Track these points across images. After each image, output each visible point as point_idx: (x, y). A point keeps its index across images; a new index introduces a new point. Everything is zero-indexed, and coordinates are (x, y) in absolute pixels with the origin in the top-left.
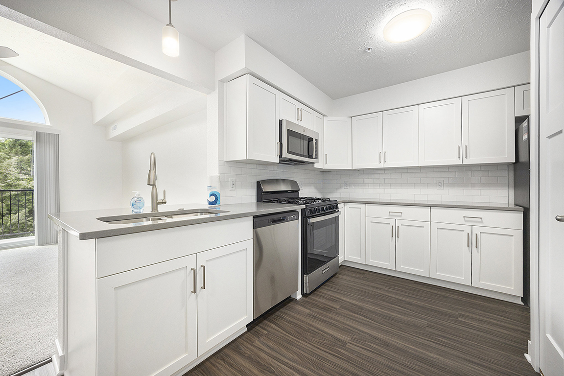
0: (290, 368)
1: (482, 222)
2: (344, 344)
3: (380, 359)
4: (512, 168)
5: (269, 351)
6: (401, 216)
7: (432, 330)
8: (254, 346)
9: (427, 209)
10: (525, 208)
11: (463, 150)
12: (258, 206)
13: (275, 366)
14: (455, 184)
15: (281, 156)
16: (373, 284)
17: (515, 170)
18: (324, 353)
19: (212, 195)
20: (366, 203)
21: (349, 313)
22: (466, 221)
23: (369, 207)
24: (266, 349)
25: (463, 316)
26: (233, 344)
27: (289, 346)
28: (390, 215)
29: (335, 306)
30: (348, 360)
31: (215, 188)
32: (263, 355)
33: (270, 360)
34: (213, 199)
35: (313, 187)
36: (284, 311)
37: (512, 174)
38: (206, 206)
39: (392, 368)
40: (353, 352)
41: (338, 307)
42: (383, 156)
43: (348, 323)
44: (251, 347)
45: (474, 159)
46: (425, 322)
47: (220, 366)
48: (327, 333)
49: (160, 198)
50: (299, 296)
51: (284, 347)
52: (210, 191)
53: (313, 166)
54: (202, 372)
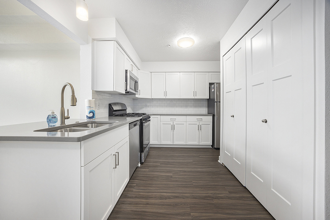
0: (157, 193)
1: (202, 120)
2: (171, 177)
3: (186, 177)
4: (207, 100)
5: (143, 191)
6: (175, 120)
7: (195, 162)
8: (134, 192)
9: (185, 117)
10: (213, 115)
11: (195, 93)
12: (109, 118)
13: (151, 195)
14: (195, 106)
15: (126, 90)
16: (166, 152)
17: (208, 101)
18: (166, 182)
19: (90, 112)
20: (160, 115)
21: (165, 165)
22: (197, 120)
23: (162, 116)
24: (141, 191)
25: (200, 155)
26: (122, 196)
27: (150, 186)
28: (171, 120)
29: (158, 164)
30: (176, 181)
31: (92, 107)
32: (142, 193)
33: (147, 194)
34: (91, 115)
35: (130, 107)
36: (136, 173)
37: (207, 102)
38: (85, 120)
39: (191, 178)
40: (176, 178)
41: (159, 164)
42: (166, 93)
43: (167, 169)
44: (133, 193)
45: (198, 97)
46: (192, 161)
47: (124, 207)
48: (162, 175)
49: (66, 115)
50: (139, 165)
51: (149, 187)
52: (89, 110)
53: (135, 96)
54: (116, 214)
